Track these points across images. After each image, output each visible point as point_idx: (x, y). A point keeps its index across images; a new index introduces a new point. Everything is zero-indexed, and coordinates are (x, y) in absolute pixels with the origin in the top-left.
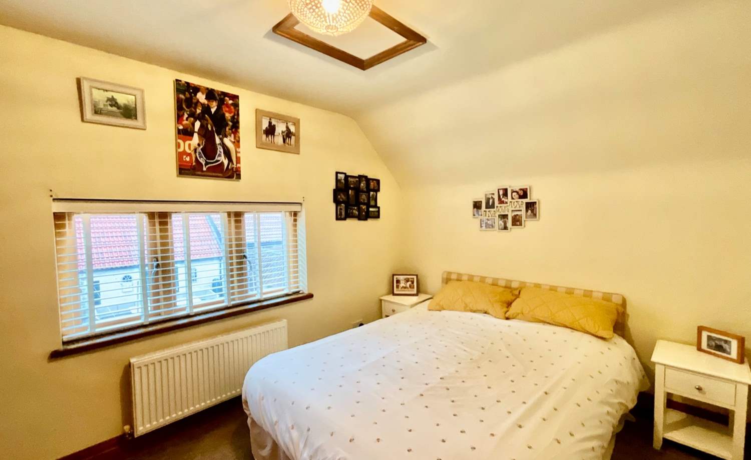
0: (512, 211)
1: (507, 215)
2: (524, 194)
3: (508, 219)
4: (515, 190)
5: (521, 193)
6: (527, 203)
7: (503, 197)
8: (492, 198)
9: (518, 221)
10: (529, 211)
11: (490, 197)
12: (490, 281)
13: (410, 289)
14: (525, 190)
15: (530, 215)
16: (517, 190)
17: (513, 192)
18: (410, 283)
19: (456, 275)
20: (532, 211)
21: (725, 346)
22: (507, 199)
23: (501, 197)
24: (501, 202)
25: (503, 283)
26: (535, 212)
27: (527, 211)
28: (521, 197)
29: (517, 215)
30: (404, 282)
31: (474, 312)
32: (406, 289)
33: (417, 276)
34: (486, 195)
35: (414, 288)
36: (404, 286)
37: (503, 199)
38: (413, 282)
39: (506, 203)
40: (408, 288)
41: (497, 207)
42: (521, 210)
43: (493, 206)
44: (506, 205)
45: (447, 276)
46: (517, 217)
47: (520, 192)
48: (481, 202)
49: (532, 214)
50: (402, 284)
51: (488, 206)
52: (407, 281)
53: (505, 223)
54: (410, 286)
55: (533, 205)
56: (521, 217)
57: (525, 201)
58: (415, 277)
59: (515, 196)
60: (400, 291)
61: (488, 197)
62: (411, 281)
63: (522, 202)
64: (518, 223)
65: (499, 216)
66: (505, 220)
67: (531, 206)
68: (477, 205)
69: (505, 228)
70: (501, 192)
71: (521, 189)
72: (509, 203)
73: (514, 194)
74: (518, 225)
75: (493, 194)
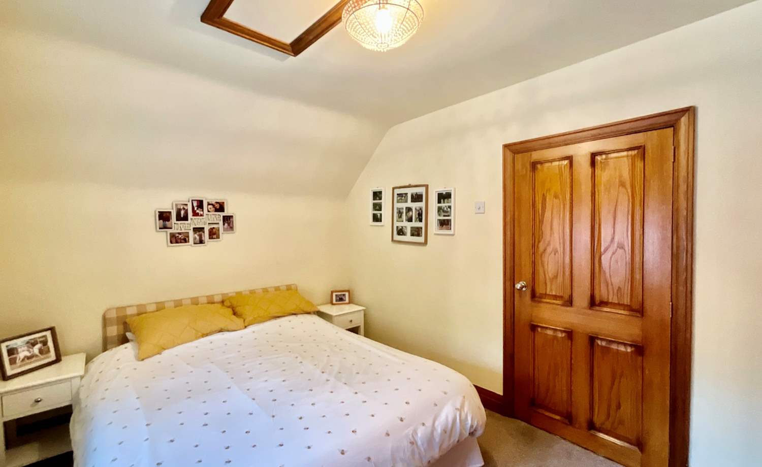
0: (209, 224)
1: (203, 228)
2: (220, 207)
3: (204, 232)
4: (210, 203)
5: (218, 206)
6: (224, 217)
7: (197, 209)
8: (184, 209)
9: (214, 234)
10: (226, 224)
11: (182, 207)
12: (205, 300)
13: (42, 357)
14: (221, 204)
15: (227, 228)
16: (213, 203)
17: (209, 204)
18: (39, 346)
19: (135, 308)
20: (229, 224)
21: (343, 297)
22: (203, 211)
23: (196, 209)
24: (195, 214)
25: (218, 299)
26: (231, 226)
27: (224, 224)
28: (217, 210)
29: (214, 228)
30: (26, 348)
31: (207, 335)
32: (34, 359)
33: (52, 330)
34: (176, 205)
35: (48, 351)
36: (28, 354)
37: (198, 211)
38: (45, 343)
39: (202, 215)
40: (37, 356)
41: (192, 219)
42: (218, 223)
43: (185, 218)
44: (201, 217)
45: (117, 314)
46: (214, 230)
47: (216, 205)
48: (170, 213)
49: (229, 227)
50: (23, 353)
51: (179, 218)
52: (33, 344)
53: (200, 236)
54: (41, 351)
55: (230, 219)
56: (219, 230)
57: (222, 214)
58: (48, 334)
59: (210, 208)
60: (20, 366)
61: (179, 207)
62: (41, 342)
63: (219, 215)
64: (215, 236)
65: (194, 228)
66: (200, 233)
67: (228, 220)
68: (164, 217)
69: (201, 242)
70: (195, 204)
71: (217, 203)
72: (205, 215)
73: (210, 206)
74: (214, 238)
75: (186, 205)
